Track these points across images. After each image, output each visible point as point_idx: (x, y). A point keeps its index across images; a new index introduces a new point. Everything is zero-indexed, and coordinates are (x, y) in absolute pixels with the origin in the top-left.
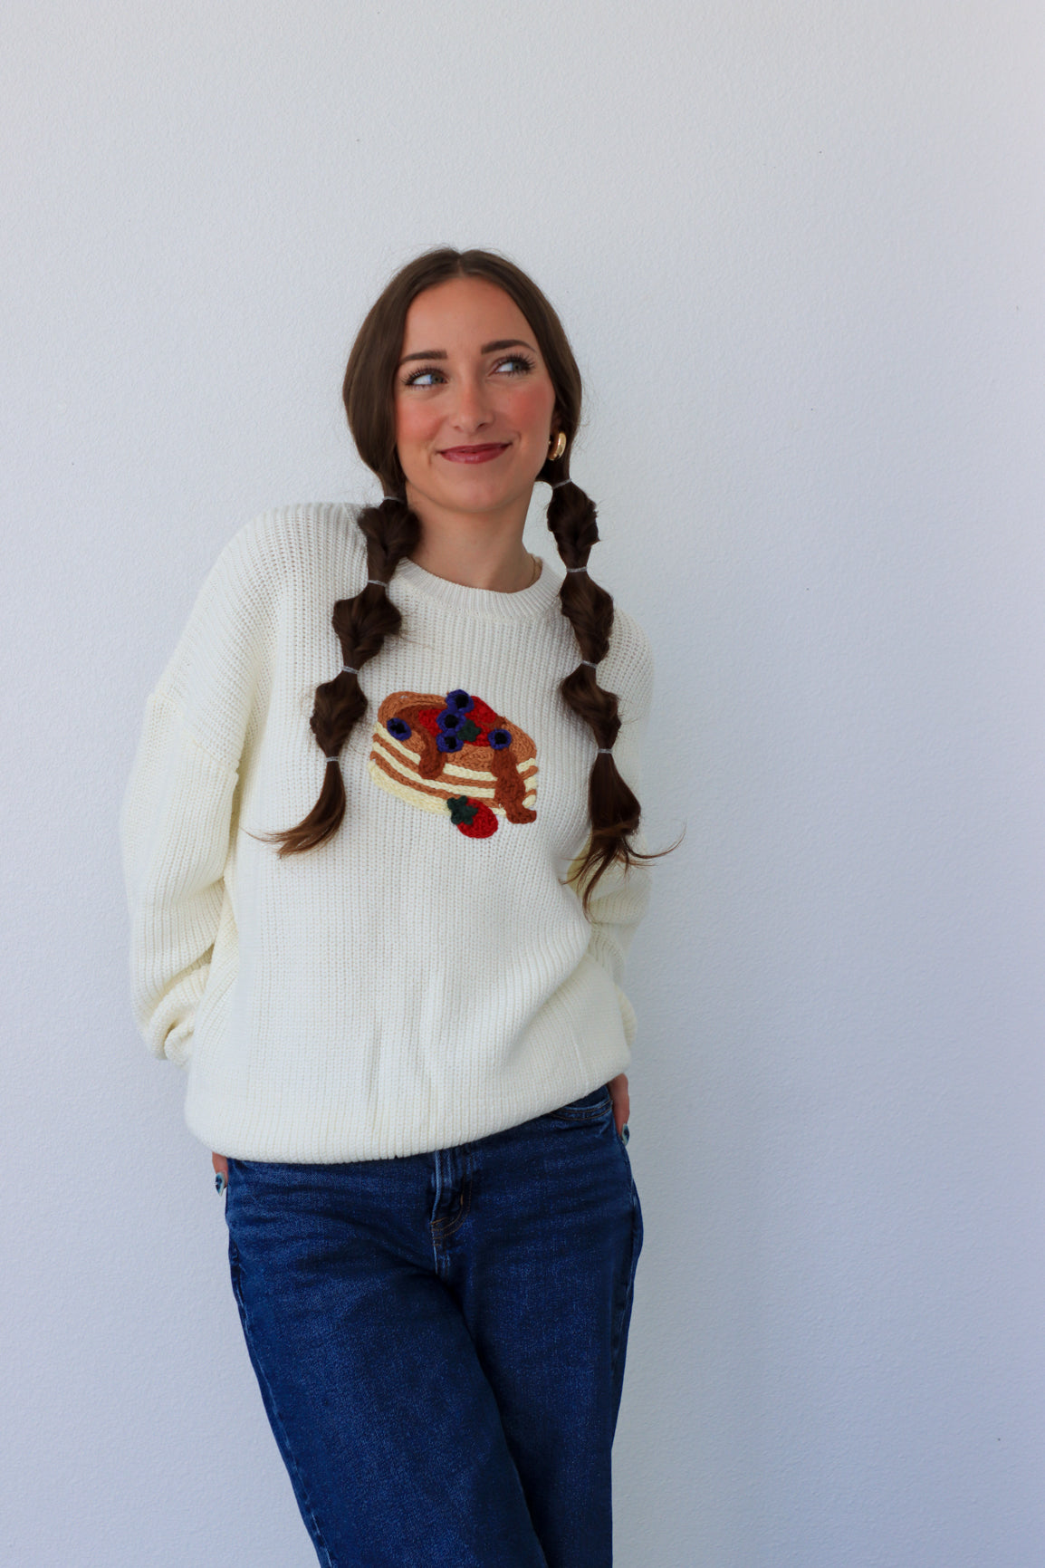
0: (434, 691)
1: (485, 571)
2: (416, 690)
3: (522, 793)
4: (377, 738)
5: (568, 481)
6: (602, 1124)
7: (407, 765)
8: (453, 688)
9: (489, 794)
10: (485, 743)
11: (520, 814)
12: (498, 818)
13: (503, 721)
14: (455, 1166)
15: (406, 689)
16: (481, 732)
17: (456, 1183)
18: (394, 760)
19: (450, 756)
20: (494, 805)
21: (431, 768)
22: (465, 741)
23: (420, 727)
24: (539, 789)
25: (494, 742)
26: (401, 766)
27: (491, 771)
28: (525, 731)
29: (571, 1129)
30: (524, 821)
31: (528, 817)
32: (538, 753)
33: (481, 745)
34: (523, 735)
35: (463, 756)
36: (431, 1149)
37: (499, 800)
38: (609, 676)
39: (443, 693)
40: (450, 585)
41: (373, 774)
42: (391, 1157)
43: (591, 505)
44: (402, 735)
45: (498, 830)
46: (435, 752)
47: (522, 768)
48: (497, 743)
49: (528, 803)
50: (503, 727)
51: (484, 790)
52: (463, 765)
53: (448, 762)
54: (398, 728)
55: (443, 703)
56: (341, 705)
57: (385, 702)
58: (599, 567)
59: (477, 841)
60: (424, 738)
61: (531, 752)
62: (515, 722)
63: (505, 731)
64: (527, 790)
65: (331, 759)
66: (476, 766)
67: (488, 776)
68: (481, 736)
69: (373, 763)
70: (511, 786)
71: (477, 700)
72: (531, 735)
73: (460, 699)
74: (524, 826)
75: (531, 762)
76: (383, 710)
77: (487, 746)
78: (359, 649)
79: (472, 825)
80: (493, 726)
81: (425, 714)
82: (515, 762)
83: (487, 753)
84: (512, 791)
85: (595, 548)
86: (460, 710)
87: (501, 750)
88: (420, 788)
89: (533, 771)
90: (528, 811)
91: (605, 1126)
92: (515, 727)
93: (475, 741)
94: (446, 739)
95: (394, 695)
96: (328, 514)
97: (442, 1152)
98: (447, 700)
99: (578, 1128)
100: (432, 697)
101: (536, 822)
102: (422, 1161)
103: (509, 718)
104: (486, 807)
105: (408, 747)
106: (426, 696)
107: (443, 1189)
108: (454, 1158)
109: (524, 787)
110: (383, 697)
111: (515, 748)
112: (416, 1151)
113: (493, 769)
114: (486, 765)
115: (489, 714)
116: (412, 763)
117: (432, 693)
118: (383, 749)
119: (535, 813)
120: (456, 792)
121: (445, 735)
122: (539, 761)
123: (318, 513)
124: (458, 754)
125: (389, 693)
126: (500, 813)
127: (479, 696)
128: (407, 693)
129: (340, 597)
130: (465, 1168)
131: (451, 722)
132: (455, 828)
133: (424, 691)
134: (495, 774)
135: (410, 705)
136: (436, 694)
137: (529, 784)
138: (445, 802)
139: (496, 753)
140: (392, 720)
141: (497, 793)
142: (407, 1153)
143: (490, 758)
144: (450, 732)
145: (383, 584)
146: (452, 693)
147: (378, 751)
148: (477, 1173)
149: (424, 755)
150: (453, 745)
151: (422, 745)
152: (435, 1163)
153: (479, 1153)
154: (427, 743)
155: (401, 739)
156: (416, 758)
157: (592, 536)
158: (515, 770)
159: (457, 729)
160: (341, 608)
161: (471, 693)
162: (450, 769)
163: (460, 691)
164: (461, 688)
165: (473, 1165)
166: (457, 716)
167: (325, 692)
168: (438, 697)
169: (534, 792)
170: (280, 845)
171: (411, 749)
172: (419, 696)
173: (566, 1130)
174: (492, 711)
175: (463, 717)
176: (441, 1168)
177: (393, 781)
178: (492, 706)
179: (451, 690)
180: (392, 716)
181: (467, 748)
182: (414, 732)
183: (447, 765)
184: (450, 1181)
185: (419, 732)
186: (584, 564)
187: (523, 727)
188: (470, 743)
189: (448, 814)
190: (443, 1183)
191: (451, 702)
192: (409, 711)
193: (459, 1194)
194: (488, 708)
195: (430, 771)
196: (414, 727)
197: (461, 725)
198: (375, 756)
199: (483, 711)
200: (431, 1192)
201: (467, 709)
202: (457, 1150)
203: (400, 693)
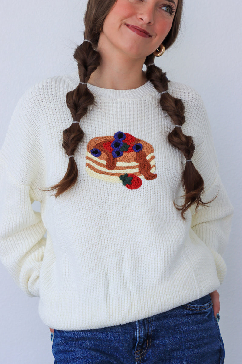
2: (101, 136)
3: (149, 167)
4: (88, 158)
6: (207, 312)
7: (101, 166)
8: (116, 131)
9: (136, 170)
10: (132, 151)
11: (150, 176)
13: (139, 140)
14: (145, 328)
16: (130, 146)
17: (145, 335)
18: (96, 165)
19: (118, 159)
20: (139, 175)
21: (111, 165)
22: (124, 151)
23: (104, 150)
24: (156, 165)
25: (135, 149)
26: (99, 167)
28: (148, 142)
29: (193, 314)
30: (153, 179)
31: (154, 176)
32: (155, 150)
33: (130, 152)
34: (148, 144)
35: (123, 158)
36: (134, 320)
37: (140, 172)
38: (188, 130)
39: (112, 134)
41: (88, 172)
42: (118, 324)
44: (97, 155)
45: (142, 184)
46: (112, 159)
47: (148, 157)
48: (137, 149)
49: (153, 171)
50: (139, 142)
51: (134, 169)
52: (124, 161)
53: (117, 161)
54: (95, 152)
56: (73, 136)
57: (89, 143)
59: (134, 191)
60: (107, 154)
61: (151, 150)
62: (144, 140)
66: (129, 161)
67: (135, 164)
68: (130, 148)
69: (87, 168)
70: (145, 166)
71: (127, 134)
72: (151, 144)
73: (120, 135)
75: (152, 154)
76: (89, 146)
78: (78, 113)
79: (131, 184)
80: (134, 143)
81: (106, 144)
82: (145, 156)
83: (133, 154)
86: (120, 139)
87: (138, 152)
88: (108, 174)
89: (153, 157)
90: (153, 174)
91: (208, 313)
93: (128, 151)
94: (115, 152)
97: (139, 321)
98: (114, 137)
99: (196, 314)
100: (108, 137)
101: (158, 178)
102: (131, 325)
103: (141, 138)
104: (136, 177)
105: (100, 159)
106: (105, 137)
107: (140, 337)
108: (144, 325)
109: (150, 165)
111: (144, 150)
112: (128, 322)
113: (136, 160)
114: (133, 159)
116: (103, 165)
117: (108, 135)
118: (90, 161)
119: (156, 174)
120: (123, 173)
122: (156, 153)
124: (121, 157)
125: (90, 139)
126: (142, 177)
127: (128, 132)
128: (97, 138)
130: (148, 329)
131: (117, 145)
132: (125, 187)
133: (104, 135)
134: (137, 162)
135: (99, 142)
137: (152, 163)
138: (119, 177)
139: (137, 154)
140: (93, 150)
141: (139, 170)
142: (124, 323)
143: (134, 156)
144: (117, 149)
147: (89, 163)
148: (153, 331)
149: (108, 160)
150: (119, 154)
151: (106, 156)
152: (136, 326)
153: (154, 323)
154: (108, 156)
155: (97, 156)
156: (105, 163)
158: (145, 159)
161: (124, 132)
162: (119, 164)
163: (119, 132)
164: (120, 131)
165: (152, 328)
166: (119, 142)
167: (67, 132)
168: (110, 136)
169: (154, 166)
171: (102, 159)
172: (102, 138)
173: (191, 314)
175: (121, 142)
176: (139, 329)
177: (96, 174)
179: (115, 132)
180: (92, 148)
181: (125, 154)
182: (102, 153)
183: (117, 163)
184: (143, 334)
185: (104, 152)
187: (148, 141)
188: (126, 152)
189: (121, 182)
190: (140, 335)
191: (116, 137)
192: (99, 145)
193: (146, 340)
194: (131, 136)
195: (111, 166)
196: (102, 151)
197: (121, 146)
198: (88, 165)
199: (129, 138)
200: (135, 339)
201: (123, 138)
202: (145, 321)
203: (95, 138)
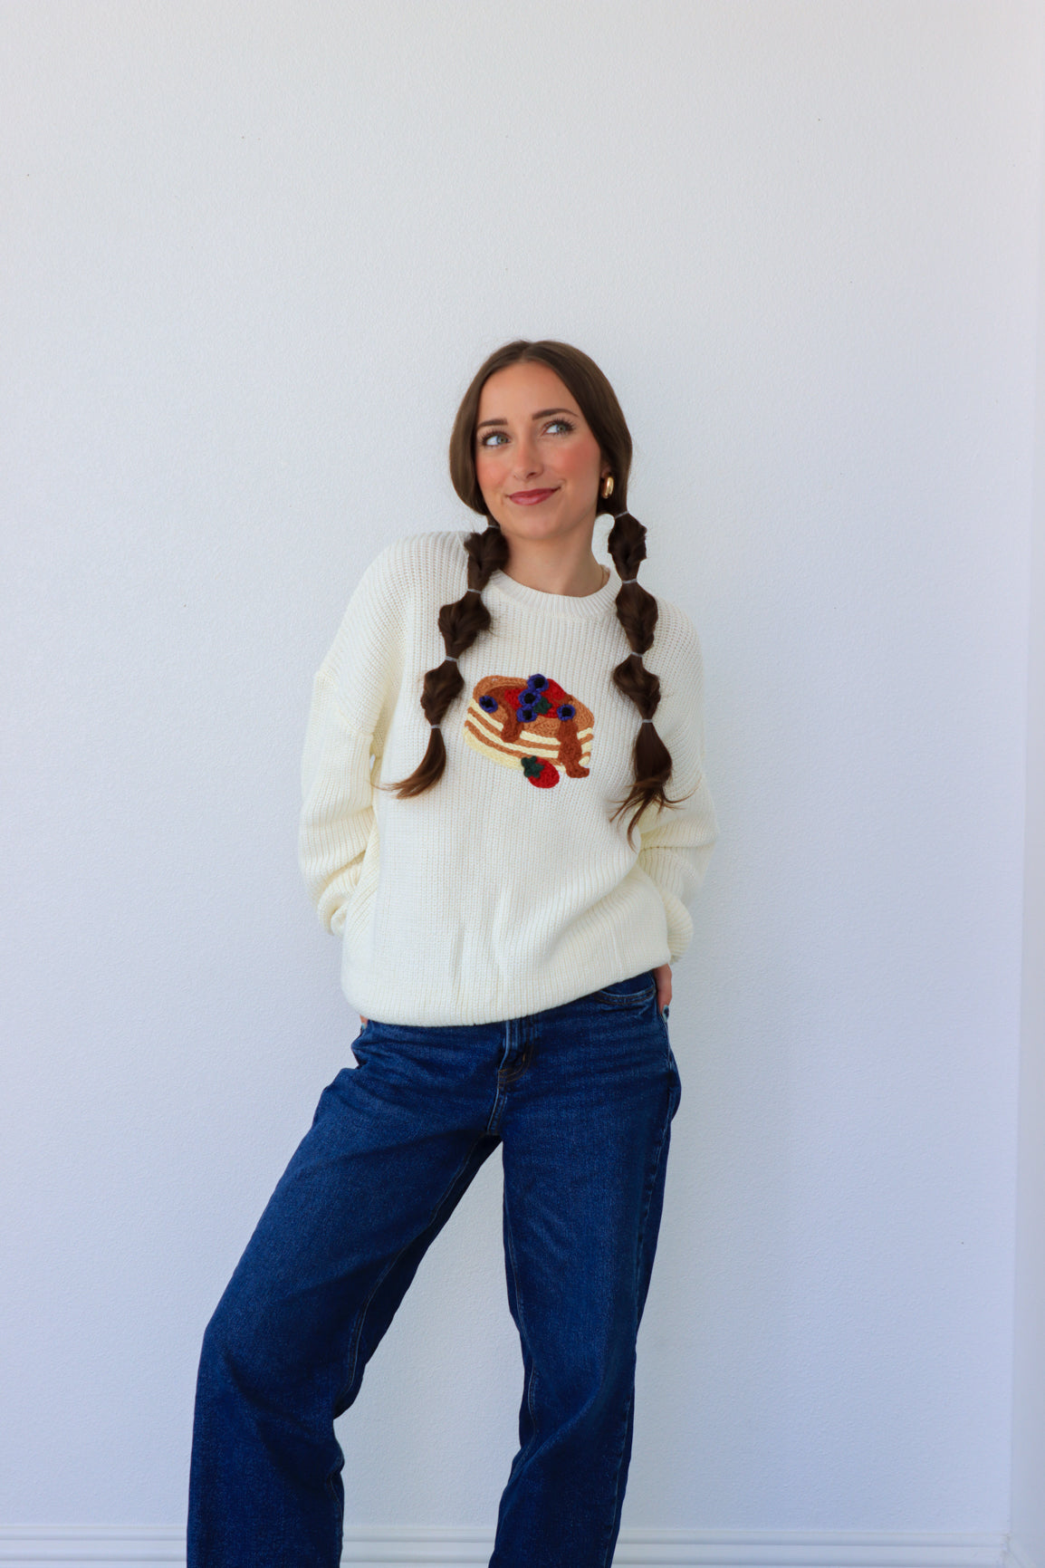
0: (518, 675)
1: (559, 582)
2: (504, 674)
3: (579, 755)
4: (471, 711)
5: (625, 513)
6: (641, 1007)
7: (492, 731)
8: (534, 673)
9: (554, 754)
10: (554, 716)
11: (576, 771)
12: (560, 773)
13: (571, 698)
14: (521, 1034)
15: (498, 673)
16: (552, 707)
17: (520, 1046)
18: (483, 727)
19: (526, 725)
20: (557, 764)
21: (511, 734)
22: (538, 714)
23: (505, 702)
24: (592, 753)
25: (560, 715)
26: (488, 732)
27: (556, 737)
28: (587, 706)
29: (612, 1011)
30: (580, 776)
31: (583, 773)
32: (596, 723)
33: (551, 717)
34: (585, 710)
35: (536, 726)
36: (504, 1019)
37: (561, 759)
39: (526, 677)
40: (534, 591)
41: (466, 737)
43: (642, 530)
44: (490, 708)
45: (560, 783)
46: (515, 722)
47: (580, 735)
48: (564, 715)
49: (583, 762)
50: (570, 703)
51: (550, 751)
52: (536, 732)
53: (524, 729)
54: (488, 703)
55: (525, 684)
56: (442, 686)
57: (479, 684)
58: (647, 577)
59: (543, 791)
60: (507, 711)
61: (590, 722)
62: (580, 699)
63: (571, 706)
64: (583, 753)
65: (435, 727)
66: (545, 734)
67: (554, 742)
68: (552, 710)
69: (467, 729)
70: (572, 749)
71: (552, 683)
72: (591, 710)
73: (538, 681)
74: (579, 780)
75: (589, 731)
76: (477, 690)
77: (554, 718)
78: (457, 643)
79: (539, 778)
80: (562, 702)
81: (510, 693)
82: (576, 730)
83: (554, 723)
84: (571, 752)
85: (643, 563)
86: (538, 689)
87: (566, 721)
88: (502, 749)
89: (590, 737)
90: (583, 768)
92: (580, 703)
93: (547, 714)
94: (524, 712)
95: (487, 678)
96: (443, 539)
97: (511, 1022)
98: (528, 682)
99: (619, 1010)
100: (516, 679)
101: (589, 776)
102: (495, 1029)
103: (575, 696)
104: (551, 765)
105: (494, 718)
106: (511, 679)
107: (510, 1050)
108: (521, 1026)
109: (580, 750)
110: (478, 680)
111: (577, 720)
112: (492, 1021)
113: (559, 736)
114: (553, 733)
115: (560, 692)
116: (497, 730)
117: (516, 676)
118: (475, 719)
119: (588, 770)
120: (529, 753)
121: (524, 709)
122: (596, 730)
123: (436, 540)
124: (532, 724)
125: (483, 677)
126: (561, 769)
127: (554, 679)
128: (497, 677)
129: (443, 603)
130: (528, 1035)
131: (529, 698)
132: (527, 779)
133: (511, 675)
134: (559, 740)
135: (499, 685)
136: (520, 677)
137: (585, 748)
138: (520, 760)
139: (562, 723)
140: (483, 698)
141: (560, 754)
143: (556, 727)
144: (528, 706)
145: (478, 592)
146: (533, 676)
147: (471, 721)
148: (536, 1040)
149: (507, 724)
150: (529, 717)
151: (505, 716)
152: (505, 1029)
153: (540, 1025)
154: (509, 715)
155: (489, 712)
156: (500, 727)
157: (641, 554)
158: (575, 737)
159: (533, 704)
160: (445, 611)
161: (547, 676)
162: (525, 735)
163: (539, 675)
164: (540, 673)
165: (534, 1033)
166: (534, 694)
167: (432, 677)
168: (521, 679)
169: (589, 754)
170: (396, 792)
171: (496, 719)
172: (506, 679)
173: (609, 1011)
174: (562, 691)
175: (539, 695)
176: (510, 1035)
177: (481, 744)
178: (563, 687)
179: (532, 674)
180: (483, 694)
181: (540, 719)
182: (500, 707)
183: (523, 732)
184: (517, 1045)
185: (504, 706)
186: (635, 576)
187: (586, 704)
188: (542, 715)
189: (522, 769)
190: (511, 1046)
191: (530, 683)
192: (497, 690)
193: (523, 1054)
194: (559, 688)
195: (510, 736)
196: (500, 703)
197: (537, 701)
198: (468, 724)
199: (555, 690)
200: (502, 1050)
201: (543, 689)
202: (524, 1022)
203: (492, 677)
